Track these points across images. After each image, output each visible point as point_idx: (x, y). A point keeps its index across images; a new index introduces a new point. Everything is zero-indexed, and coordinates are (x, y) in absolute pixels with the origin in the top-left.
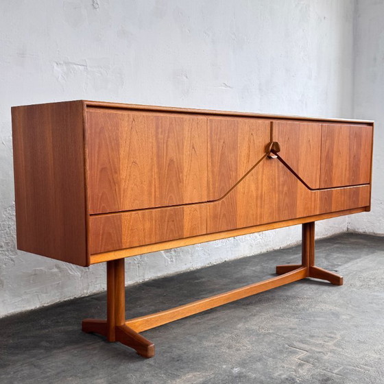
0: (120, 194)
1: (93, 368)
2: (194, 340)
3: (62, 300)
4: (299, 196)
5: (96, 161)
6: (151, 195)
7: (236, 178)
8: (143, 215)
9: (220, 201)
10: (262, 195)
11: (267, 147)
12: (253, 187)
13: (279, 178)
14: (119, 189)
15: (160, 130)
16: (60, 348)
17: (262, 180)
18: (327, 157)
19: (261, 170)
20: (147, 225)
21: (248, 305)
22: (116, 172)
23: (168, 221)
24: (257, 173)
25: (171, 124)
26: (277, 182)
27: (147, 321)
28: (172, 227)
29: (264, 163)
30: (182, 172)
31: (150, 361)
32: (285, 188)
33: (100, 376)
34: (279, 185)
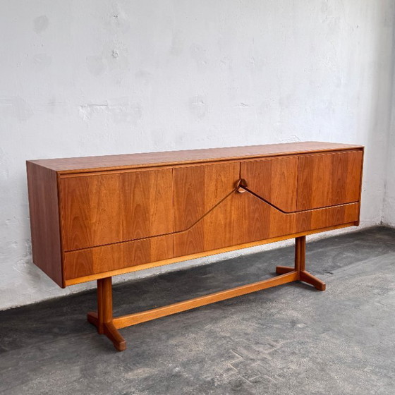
0: (90, 234)
1: (78, 355)
2: (164, 337)
3: (89, 288)
4: (272, 220)
5: (69, 213)
6: (119, 233)
7: (203, 211)
8: (112, 249)
9: (187, 231)
10: (230, 222)
11: (235, 184)
12: (221, 216)
13: (248, 207)
14: (90, 231)
15: (127, 183)
16: (65, 335)
17: (231, 210)
18: (305, 184)
19: (229, 203)
20: (116, 255)
21: (229, 305)
22: (87, 219)
23: (136, 251)
24: (225, 205)
25: (137, 177)
26: (247, 210)
27: (133, 318)
28: (140, 255)
29: (233, 196)
30: (148, 213)
31: (120, 355)
32: (257, 215)
33: (79, 363)
34: (249, 214)
